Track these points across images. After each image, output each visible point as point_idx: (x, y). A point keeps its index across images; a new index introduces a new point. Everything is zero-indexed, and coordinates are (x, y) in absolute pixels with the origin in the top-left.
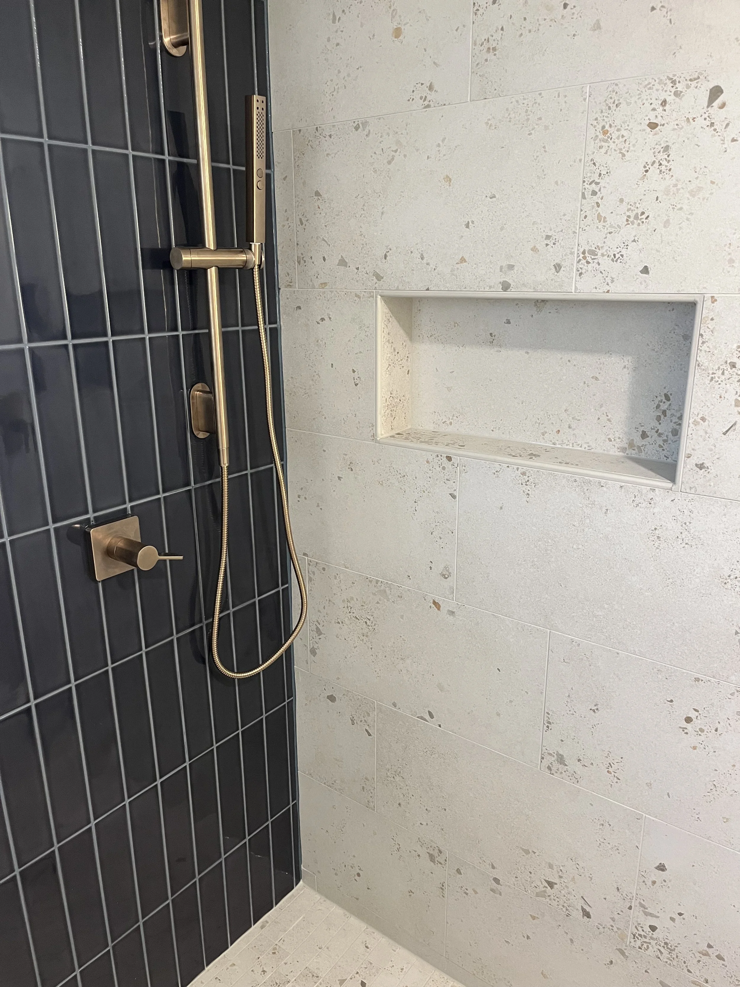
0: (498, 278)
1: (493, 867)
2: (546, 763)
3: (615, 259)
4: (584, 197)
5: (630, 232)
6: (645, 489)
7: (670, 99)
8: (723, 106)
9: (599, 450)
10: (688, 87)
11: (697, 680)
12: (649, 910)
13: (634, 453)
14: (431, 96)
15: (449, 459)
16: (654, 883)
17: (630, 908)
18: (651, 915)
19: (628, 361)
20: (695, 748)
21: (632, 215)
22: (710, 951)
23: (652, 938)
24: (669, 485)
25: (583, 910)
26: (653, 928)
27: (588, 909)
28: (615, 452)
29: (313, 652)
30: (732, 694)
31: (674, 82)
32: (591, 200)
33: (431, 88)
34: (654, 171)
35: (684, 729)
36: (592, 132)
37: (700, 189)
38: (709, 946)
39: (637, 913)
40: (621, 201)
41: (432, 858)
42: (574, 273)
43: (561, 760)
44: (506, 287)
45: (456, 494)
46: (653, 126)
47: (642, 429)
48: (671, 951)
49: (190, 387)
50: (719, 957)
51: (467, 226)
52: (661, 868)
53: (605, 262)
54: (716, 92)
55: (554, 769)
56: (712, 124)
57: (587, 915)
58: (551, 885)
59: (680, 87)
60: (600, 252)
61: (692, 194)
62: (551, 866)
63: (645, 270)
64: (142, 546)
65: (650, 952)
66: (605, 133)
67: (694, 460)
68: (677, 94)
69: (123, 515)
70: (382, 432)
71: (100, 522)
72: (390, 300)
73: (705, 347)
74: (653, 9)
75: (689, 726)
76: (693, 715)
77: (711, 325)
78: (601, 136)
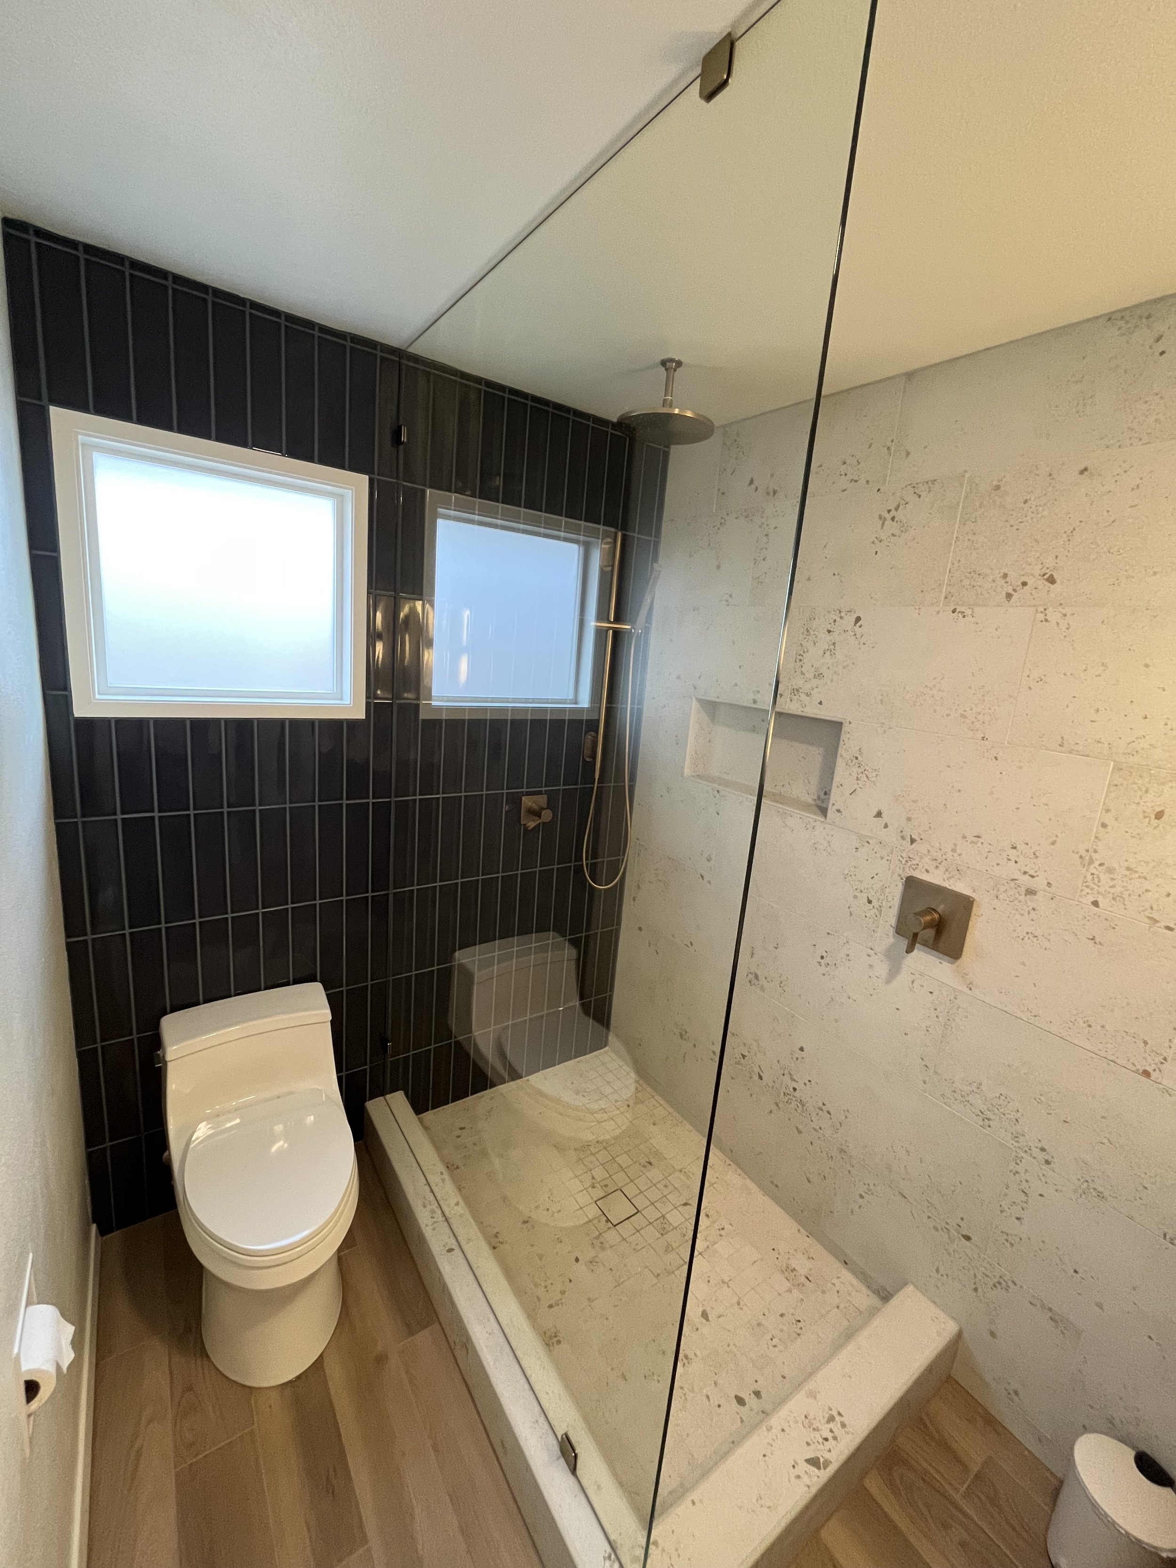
0: (751, 696)
1: (713, 1044)
2: (749, 979)
3: (807, 695)
4: (796, 662)
5: (815, 682)
6: (811, 820)
7: (838, 619)
8: (860, 627)
9: (803, 799)
10: (846, 614)
11: (828, 933)
12: (795, 1077)
13: (819, 803)
14: (730, 600)
15: (718, 791)
16: (797, 1059)
17: (784, 1075)
18: (795, 1081)
19: (821, 750)
20: (824, 975)
21: (817, 674)
22: (824, 1107)
23: (794, 1096)
24: (823, 819)
25: (759, 1075)
26: (795, 1089)
27: (762, 1074)
28: (809, 800)
29: (634, 899)
30: (844, 944)
31: (840, 612)
32: (799, 664)
33: (731, 596)
34: (828, 653)
35: (819, 963)
36: (802, 630)
37: (848, 666)
38: (824, 1104)
39: (787, 1078)
40: (812, 666)
41: (681, 1036)
42: (789, 700)
43: (757, 977)
44: (755, 702)
45: (720, 812)
46: (829, 631)
47: (825, 790)
48: (803, 1105)
49: (586, 733)
50: (829, 1113)
51: (740, 667)
52: (802, 1049)
53: (803, 696)
54: (858, 619)
55: (753, 983)
56: (855, 635)
57: (761, 1078)
58: (744, 1056)
59: (842, 614)
60: (801, 690)
61: (844, 667)
62: (745, 1044)
63: (821, 703)
64: (543, 809)
65: (793, 1106)
66: (808, 631)
67: (835, 808)
68: (841, 618)
69: (540, 793)
70: (687, 772)
71: (528, 794)
72: (700, 701)
73: (844, 747)
74: (834, 574)
75: (822, 961)
76: (824, 954)
77: (848, 736)
78: (806, 633)
